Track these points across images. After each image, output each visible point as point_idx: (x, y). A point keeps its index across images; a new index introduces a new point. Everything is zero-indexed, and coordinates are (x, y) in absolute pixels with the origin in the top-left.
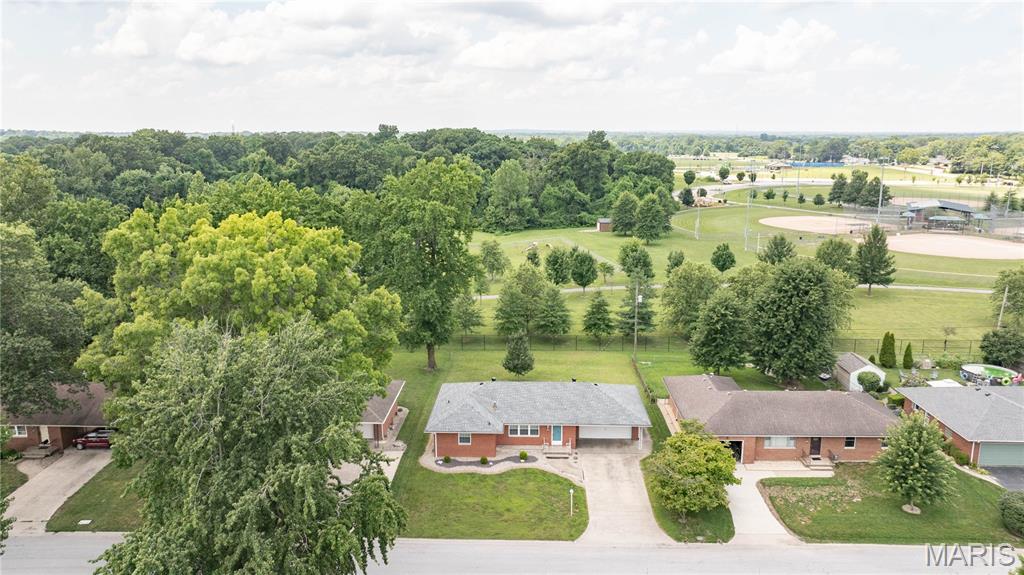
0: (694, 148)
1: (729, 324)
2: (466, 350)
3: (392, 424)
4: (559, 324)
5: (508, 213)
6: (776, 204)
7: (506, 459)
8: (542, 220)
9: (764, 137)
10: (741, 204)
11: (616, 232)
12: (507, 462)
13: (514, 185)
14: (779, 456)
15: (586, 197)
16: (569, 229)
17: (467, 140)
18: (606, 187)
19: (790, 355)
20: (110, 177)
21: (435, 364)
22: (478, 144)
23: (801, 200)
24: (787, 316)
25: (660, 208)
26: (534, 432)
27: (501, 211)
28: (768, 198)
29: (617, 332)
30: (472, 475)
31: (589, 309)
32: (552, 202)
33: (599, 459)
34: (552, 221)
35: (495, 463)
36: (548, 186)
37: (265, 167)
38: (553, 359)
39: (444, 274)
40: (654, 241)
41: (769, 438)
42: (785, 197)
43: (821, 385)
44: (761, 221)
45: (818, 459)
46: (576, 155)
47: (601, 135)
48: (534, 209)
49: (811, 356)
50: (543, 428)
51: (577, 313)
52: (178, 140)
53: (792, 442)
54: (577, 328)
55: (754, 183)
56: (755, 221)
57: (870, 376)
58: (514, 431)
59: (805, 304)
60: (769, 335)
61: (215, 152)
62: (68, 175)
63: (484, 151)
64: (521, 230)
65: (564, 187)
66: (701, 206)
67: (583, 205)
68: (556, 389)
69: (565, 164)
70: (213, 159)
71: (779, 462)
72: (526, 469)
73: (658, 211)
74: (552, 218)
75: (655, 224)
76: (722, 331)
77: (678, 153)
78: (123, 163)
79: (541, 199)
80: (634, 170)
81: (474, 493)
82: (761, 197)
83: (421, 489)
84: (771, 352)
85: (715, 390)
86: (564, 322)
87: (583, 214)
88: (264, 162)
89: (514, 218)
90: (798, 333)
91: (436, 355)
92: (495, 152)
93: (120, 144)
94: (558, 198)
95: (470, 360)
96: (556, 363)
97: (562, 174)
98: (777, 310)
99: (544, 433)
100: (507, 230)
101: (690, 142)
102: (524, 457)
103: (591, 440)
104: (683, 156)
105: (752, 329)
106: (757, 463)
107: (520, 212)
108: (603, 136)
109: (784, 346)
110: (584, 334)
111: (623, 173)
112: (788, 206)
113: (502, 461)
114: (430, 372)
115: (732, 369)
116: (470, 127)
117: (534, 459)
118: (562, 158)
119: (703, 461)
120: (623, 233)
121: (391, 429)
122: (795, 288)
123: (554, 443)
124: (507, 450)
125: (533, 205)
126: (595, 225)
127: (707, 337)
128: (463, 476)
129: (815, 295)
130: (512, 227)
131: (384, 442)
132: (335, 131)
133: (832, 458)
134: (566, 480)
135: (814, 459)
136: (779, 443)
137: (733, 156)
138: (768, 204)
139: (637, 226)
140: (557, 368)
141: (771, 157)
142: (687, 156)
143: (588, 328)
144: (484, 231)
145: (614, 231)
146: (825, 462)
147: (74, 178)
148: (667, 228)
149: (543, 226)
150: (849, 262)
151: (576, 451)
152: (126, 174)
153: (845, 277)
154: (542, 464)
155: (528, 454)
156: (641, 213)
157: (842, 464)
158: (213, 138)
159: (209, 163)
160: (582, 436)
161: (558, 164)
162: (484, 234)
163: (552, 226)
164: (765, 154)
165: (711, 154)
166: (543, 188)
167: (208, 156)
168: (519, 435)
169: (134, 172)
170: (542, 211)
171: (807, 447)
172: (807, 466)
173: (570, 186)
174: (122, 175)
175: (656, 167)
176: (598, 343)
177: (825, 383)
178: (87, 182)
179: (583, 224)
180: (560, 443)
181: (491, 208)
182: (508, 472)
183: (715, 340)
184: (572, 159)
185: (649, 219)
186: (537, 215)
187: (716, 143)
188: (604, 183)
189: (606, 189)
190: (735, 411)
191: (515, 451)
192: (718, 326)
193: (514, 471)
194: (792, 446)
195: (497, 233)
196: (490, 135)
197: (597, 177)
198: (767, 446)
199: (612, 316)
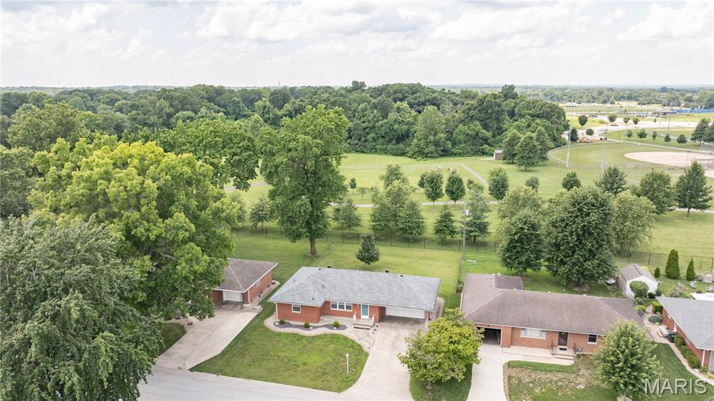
0: (602, 98)
1: (526, 236)
2: (346, 243)
3: (262, 293)
4: (414, 228)
5: (427, 144)
6: (646, 142)
7: (323, 326)
8: (454, 151)
9: (664, 90)
10: (617, 141)
11: (505, 161)
12: (323, 328)
13: (433, 124)
14: (532, 343)
15: (489, 134)
16: (474, 158)
17: (410, 92)
18: (505, 127)
19: (573, 263)
20: (170, 116)
21: (315, 252)
22: (418, 94)
23: (667, 139)
24: (572, 232)
25: (536, 143)
26: (348, 307)
27: (422, 143)
28: (641, 137)
29: (458, 237)
30: (294, 335)
31: (439, 218)
32: (462, 137)
33: (392, 332)
34: (461, 151)
35: (315, 327)
36: (460, 125)
37: (266, 110)
38: (403, 253)
39: (320, 188)
40: (530, 168)
41: (525, 329)
42: (654, 136)
43: (603, 290)
44: (626, 155)
45: (565, 349)
46: (483, 104)
47: (512, 87)
48: (448, 142)
49: (589, 265)
50: (355, 305)
51: (430, 220)
52: (219, 91)
53: (544, 334)
54: (429, 231)
55: (636, 125)
56: (621, 155)
57: (639, 285)
58: (334, 306)
59: (586, 223)
60: (557, 246)
61: (244, 100)
62: (145, 114)
63: (421, 100)
64: (437, 157)
65: (472, 126)
66: (585, 142)
67: (486, 140)
68: (371, 276)
69: (475, 109)
70: (242, 105)
71: (532, 349)
72: (334, 335)
73: (534, 146)
74: (461, 149)
75: (532, 155)
76: (520, 240)
77: (589, 102)
78: (180, 106)
79: (454, 135)
80: (529, 115)
81: (289, 349)
82: (635, 137)
83: (254, 342)
84: (559, 260)
85: (494, 287)
86: (418, 227)
87: (485, 146)
88: (265, 107)
89: (432, 148)
90: (581, 246)
91: (316, 245)
92: (429, 100)
93: (178, 94)
94: (467, 135)
95: (343, 251)
96: (405, 257)
97: (472, 116)
98: (565, 227)
99: (356, 309)
100: (427, 157)
101: (601, 93)
102: (337, 326)
103: (395, 317)
104: (593, 104)
105: (546, 241)
106: (513, 348)
107: (436, 144)
108: (513, 89)
109: (569, 256)
110: (434, 236)
111: (522, 116)
112: (656, 144)
113: (321, 327)
114: (310, 257)
115: (529, 271)
116: (415, 82)
117: (344, 327)
118: (472, 105)
119: (446, 343)
120: (511, 161)
121: (260, 296)
122: (580, 210)
123: (363, 317)
124: (328, 319)
125: (448, 139)
126: (492, 155)
127: (509, 244)
128: (288, 335)
129: (594, 217)
130: (430, 155)
131: (248, 305)
132: (331, 86)
133: (575, 350)
134: (359, 345)
135: (561, 349)
136: (533, 333)
137: (634, 104)
138: (641, 142)
139: (518, 156)
140: (402, 260)
141: (664, 105)
142: (595, 104)
143: (438, 231)
144: (410, 157)
145: (504, 159)
146: (570, 352)
147: (147, 116)
148: (545, 159)
149: (455, 155)
150: (668, 190)
151: (378, 324)
152: (180, 114)
153: (648, 203)
154: (349, 333)
155: (340, 323)
156: (521, 147)
157: (584, 355)
158: (244, 90)
159: (239, 107)
160: (388, 313)
161: (469, 109)
162: (411, 159)
163: (460, 155)
164: (660, 102)
165: (616, 102)
166: (457, 127)
167: (238, 103)
168: (338, 309)
169: (184, 112)
170: (454, 144)
171: (556, 339)
172: (553, 354)
173: (476, 126)
174: (177, 114)
175: (547, 113)
176: (444, 244)
177: (609, 288)
178: (153, 119)
179: (484, 153)
180: (367, 317)
181: (415, 141)
182: (320, 335)
183: (515, 247)
184: (480, 105)
185: (527, 151)
186: (450, 146)
187: (621, 94)
188: (504, 124)
189: (504, 128)
190: (500, 305)
191: (331, 320)
192: (516, 237)
193: (325, 335)
194: (543, 337)
195: (418, 158)
196: (428, 88)
197: (498, 119)
198: (523, 334)
199: (455, 224)
